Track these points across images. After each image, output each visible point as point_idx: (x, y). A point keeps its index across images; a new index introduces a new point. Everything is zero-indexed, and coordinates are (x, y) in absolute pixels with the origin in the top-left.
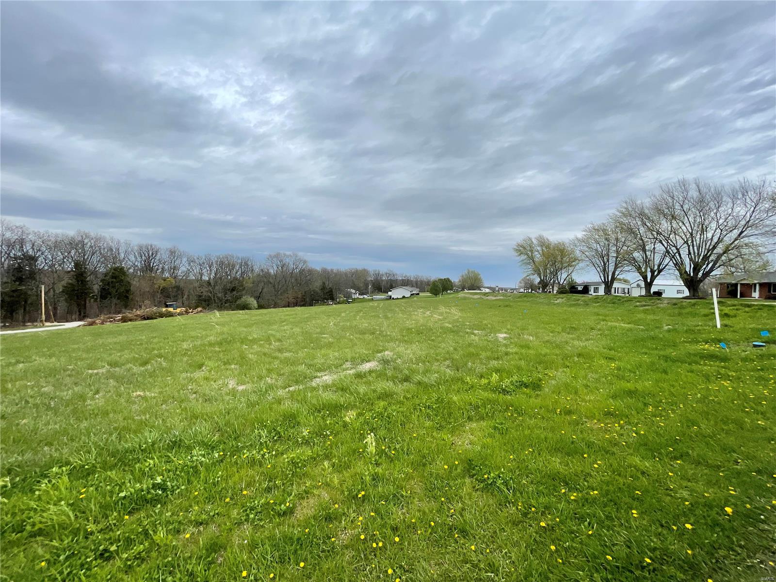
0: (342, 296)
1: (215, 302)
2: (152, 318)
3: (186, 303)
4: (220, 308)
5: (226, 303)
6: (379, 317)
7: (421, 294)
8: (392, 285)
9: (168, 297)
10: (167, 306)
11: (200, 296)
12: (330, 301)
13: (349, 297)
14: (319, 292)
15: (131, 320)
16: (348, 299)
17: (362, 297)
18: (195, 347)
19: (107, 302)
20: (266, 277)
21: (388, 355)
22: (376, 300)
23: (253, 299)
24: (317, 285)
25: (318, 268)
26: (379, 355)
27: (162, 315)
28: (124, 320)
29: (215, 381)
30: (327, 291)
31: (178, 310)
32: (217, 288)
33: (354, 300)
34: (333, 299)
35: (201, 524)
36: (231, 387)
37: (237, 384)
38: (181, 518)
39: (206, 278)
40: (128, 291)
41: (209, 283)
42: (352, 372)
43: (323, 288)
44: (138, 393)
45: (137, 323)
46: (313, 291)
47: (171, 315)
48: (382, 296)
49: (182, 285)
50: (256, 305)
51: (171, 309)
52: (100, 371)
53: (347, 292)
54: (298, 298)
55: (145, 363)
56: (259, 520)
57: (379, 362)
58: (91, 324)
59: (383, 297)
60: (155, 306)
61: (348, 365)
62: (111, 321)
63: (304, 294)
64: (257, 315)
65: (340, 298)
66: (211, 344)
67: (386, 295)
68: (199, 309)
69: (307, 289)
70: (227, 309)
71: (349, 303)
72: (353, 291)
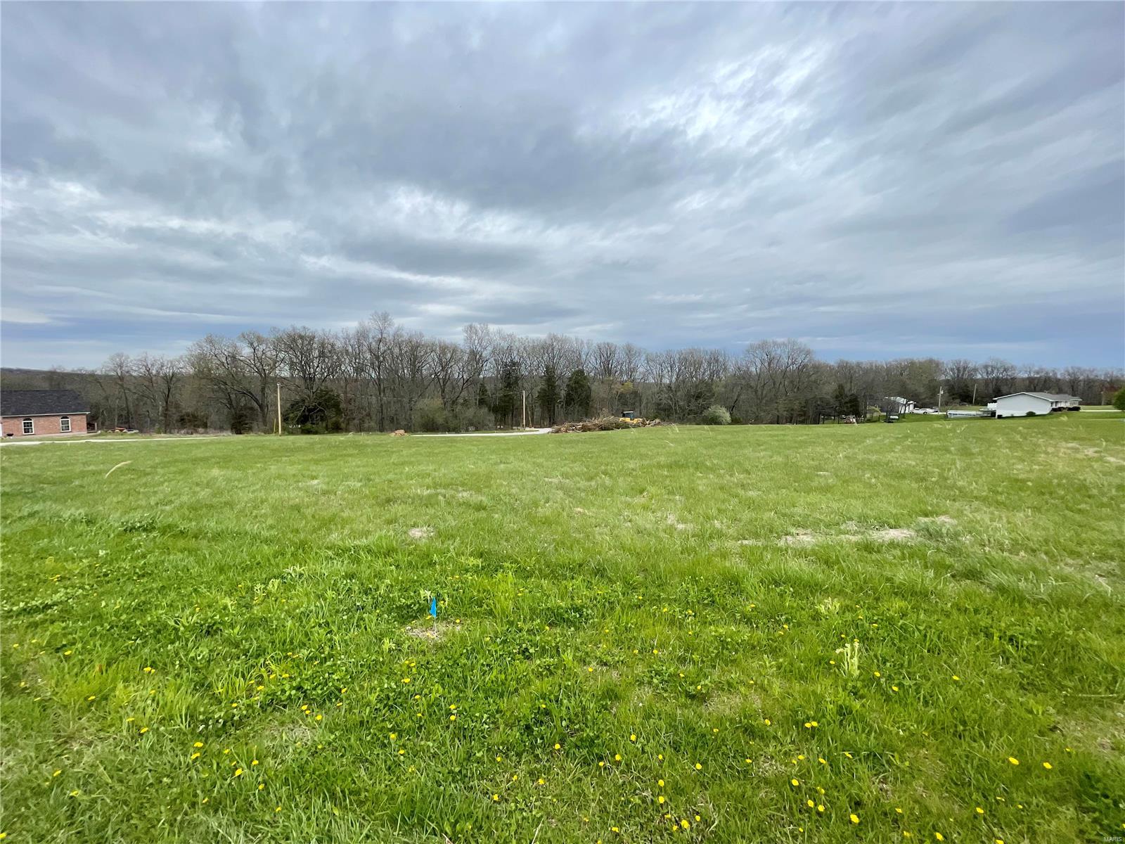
0: (877, 409)
1: (676, 413)
2: (608, 429)
3: (644, 412)
4: (682, 420)
5: (689, 414)
6: (948, 451)
7: (1085, 410)
8: (1000, 388)
9: (625, 404)
10: (624, 416)
11: (659, 404)
12: (851, 417)
13: (892, 411)
14: (832, 401)
15: (590, 430)
16: (890, 415)
17: (921, 411)
18: (642, 467)
19: (570, 408)
20: (744, 378)
21: (943, 524)
22: (954, 419)
23: (724, 410)
24: (828, 390)
25: (832, 362)
26: (923, 520)
27: (618, 426)
28: (585, 429)
29: (653, 512)
30: (847, 400)
31: (635, 421)
32: (678, 394)
33: (903, 416)
34: (857, 414)
35: (606, 664)
36: (669, 522)
37: (678, 521)
38: (589, 649)
39: (666, 381)
40: (588, 397)
41: (669, 387)
42: (854, 539)
43: (840, 394)
44: (579, 509)
45: (594, 433)
46: (820, 398)
47: (626, 426)
48: (973, 411)
49: (640, 390)
50: (729, 419)
51: (628, 420)
52: (553, 480)
53: (889, 403)
54: (792, 410)
55: (591, 479)
56: (663, 689)
57: (917, 531)
58: (557, 432)
59: (974, 413)
60: (613, 415)
61: (852, 525)
62: (573, 430)
63: (803, 404)
64: (726, 433)
65: (872, 412)
66: (659, 466)
67: (983, 409)
68: (657, 421)
69: (810, 396)
70: (690, 422)
71: (890, 421)
72: (903, 401)
